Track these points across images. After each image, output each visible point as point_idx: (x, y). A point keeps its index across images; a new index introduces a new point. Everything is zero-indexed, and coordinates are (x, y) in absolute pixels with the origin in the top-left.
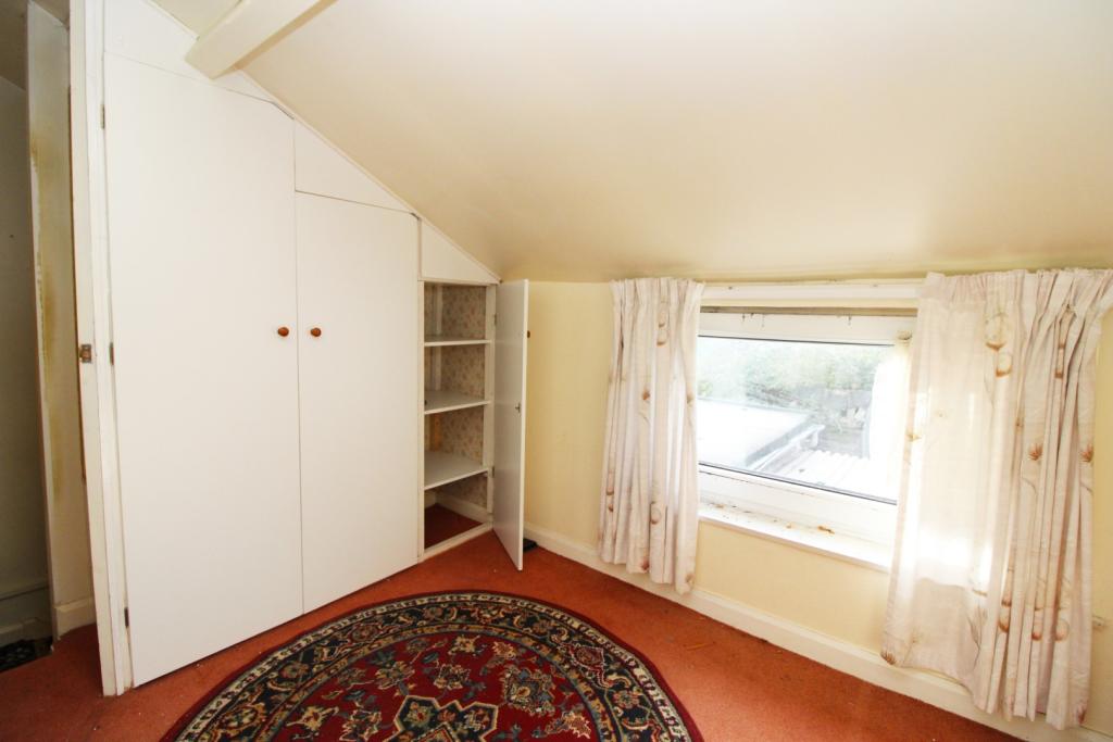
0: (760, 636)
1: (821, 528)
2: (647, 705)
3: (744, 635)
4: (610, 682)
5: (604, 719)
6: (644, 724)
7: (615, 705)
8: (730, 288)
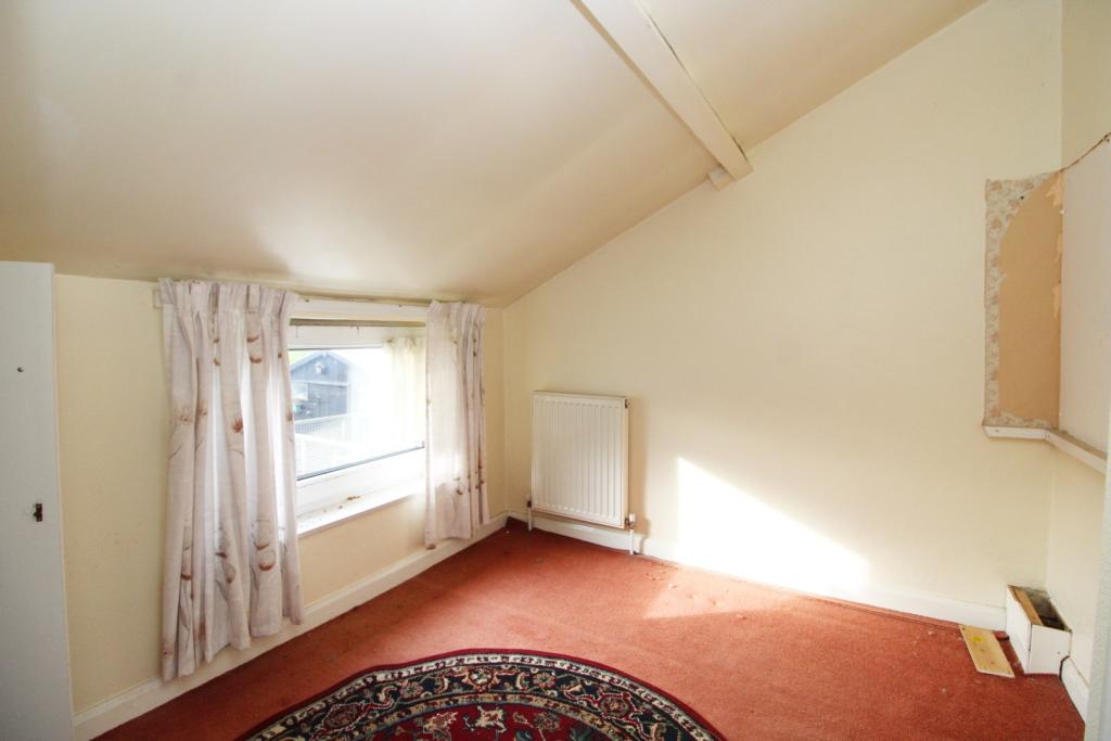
0: (351, 607)
1: (350, 499)
2: (421, 678)
3: (342, 617)
4: (387, 700)
5: (435, 704)
6: (443, 680)
7: (418, 696)
8: (307, 301)
